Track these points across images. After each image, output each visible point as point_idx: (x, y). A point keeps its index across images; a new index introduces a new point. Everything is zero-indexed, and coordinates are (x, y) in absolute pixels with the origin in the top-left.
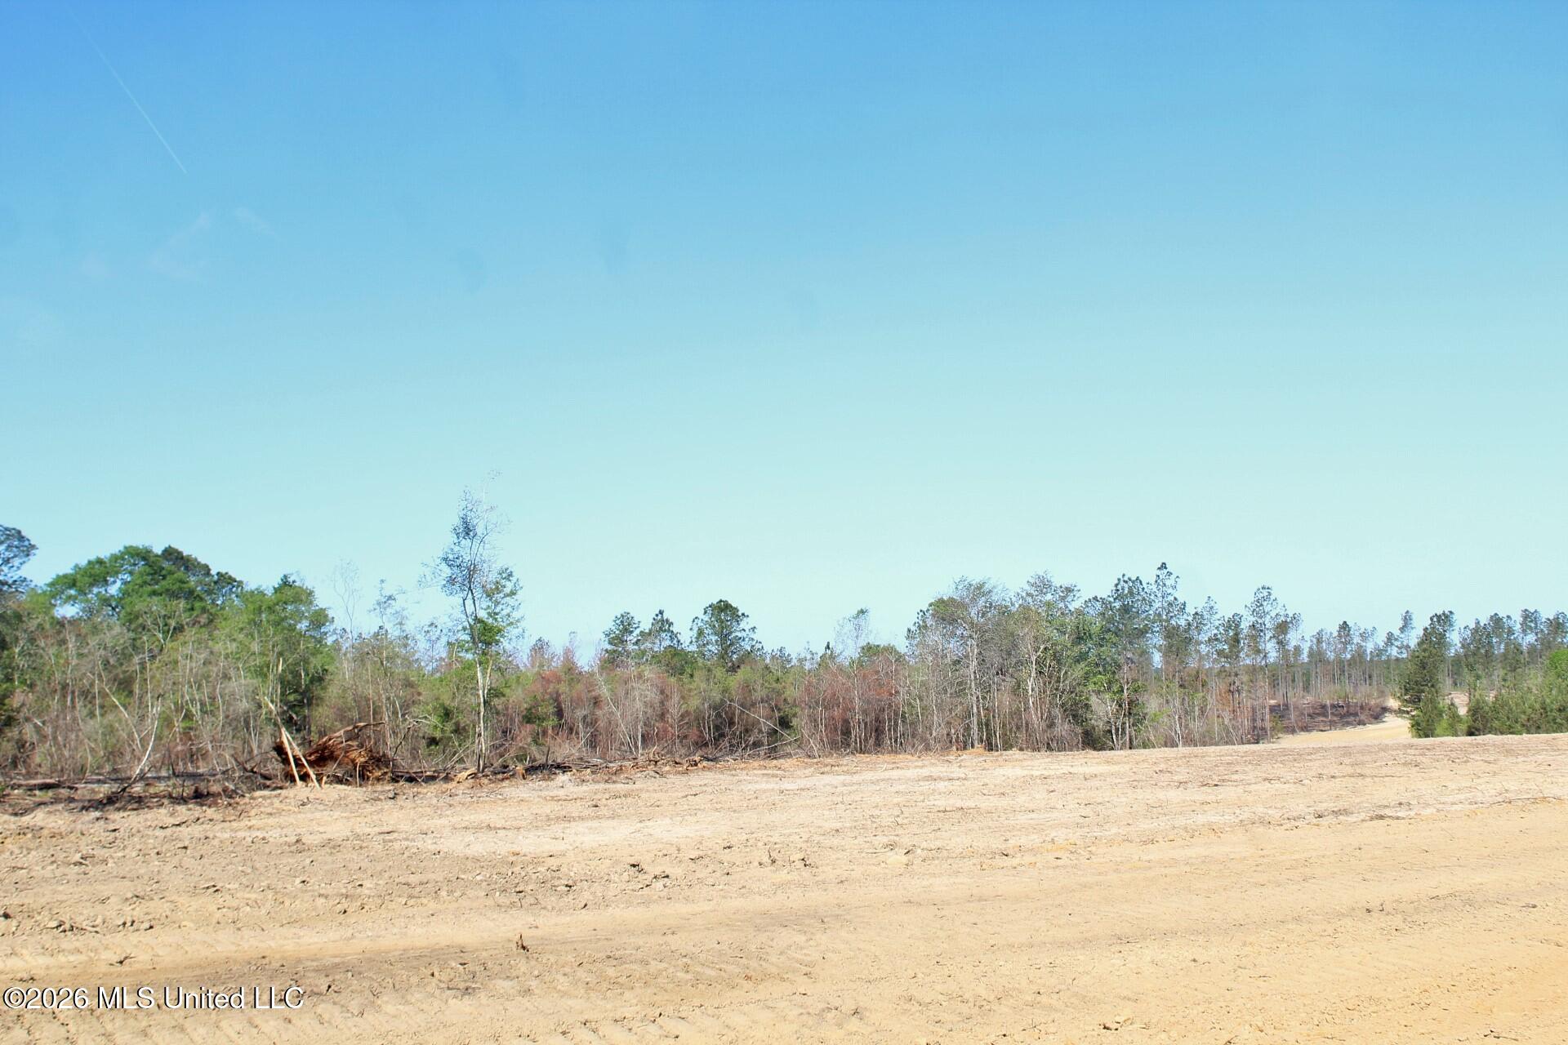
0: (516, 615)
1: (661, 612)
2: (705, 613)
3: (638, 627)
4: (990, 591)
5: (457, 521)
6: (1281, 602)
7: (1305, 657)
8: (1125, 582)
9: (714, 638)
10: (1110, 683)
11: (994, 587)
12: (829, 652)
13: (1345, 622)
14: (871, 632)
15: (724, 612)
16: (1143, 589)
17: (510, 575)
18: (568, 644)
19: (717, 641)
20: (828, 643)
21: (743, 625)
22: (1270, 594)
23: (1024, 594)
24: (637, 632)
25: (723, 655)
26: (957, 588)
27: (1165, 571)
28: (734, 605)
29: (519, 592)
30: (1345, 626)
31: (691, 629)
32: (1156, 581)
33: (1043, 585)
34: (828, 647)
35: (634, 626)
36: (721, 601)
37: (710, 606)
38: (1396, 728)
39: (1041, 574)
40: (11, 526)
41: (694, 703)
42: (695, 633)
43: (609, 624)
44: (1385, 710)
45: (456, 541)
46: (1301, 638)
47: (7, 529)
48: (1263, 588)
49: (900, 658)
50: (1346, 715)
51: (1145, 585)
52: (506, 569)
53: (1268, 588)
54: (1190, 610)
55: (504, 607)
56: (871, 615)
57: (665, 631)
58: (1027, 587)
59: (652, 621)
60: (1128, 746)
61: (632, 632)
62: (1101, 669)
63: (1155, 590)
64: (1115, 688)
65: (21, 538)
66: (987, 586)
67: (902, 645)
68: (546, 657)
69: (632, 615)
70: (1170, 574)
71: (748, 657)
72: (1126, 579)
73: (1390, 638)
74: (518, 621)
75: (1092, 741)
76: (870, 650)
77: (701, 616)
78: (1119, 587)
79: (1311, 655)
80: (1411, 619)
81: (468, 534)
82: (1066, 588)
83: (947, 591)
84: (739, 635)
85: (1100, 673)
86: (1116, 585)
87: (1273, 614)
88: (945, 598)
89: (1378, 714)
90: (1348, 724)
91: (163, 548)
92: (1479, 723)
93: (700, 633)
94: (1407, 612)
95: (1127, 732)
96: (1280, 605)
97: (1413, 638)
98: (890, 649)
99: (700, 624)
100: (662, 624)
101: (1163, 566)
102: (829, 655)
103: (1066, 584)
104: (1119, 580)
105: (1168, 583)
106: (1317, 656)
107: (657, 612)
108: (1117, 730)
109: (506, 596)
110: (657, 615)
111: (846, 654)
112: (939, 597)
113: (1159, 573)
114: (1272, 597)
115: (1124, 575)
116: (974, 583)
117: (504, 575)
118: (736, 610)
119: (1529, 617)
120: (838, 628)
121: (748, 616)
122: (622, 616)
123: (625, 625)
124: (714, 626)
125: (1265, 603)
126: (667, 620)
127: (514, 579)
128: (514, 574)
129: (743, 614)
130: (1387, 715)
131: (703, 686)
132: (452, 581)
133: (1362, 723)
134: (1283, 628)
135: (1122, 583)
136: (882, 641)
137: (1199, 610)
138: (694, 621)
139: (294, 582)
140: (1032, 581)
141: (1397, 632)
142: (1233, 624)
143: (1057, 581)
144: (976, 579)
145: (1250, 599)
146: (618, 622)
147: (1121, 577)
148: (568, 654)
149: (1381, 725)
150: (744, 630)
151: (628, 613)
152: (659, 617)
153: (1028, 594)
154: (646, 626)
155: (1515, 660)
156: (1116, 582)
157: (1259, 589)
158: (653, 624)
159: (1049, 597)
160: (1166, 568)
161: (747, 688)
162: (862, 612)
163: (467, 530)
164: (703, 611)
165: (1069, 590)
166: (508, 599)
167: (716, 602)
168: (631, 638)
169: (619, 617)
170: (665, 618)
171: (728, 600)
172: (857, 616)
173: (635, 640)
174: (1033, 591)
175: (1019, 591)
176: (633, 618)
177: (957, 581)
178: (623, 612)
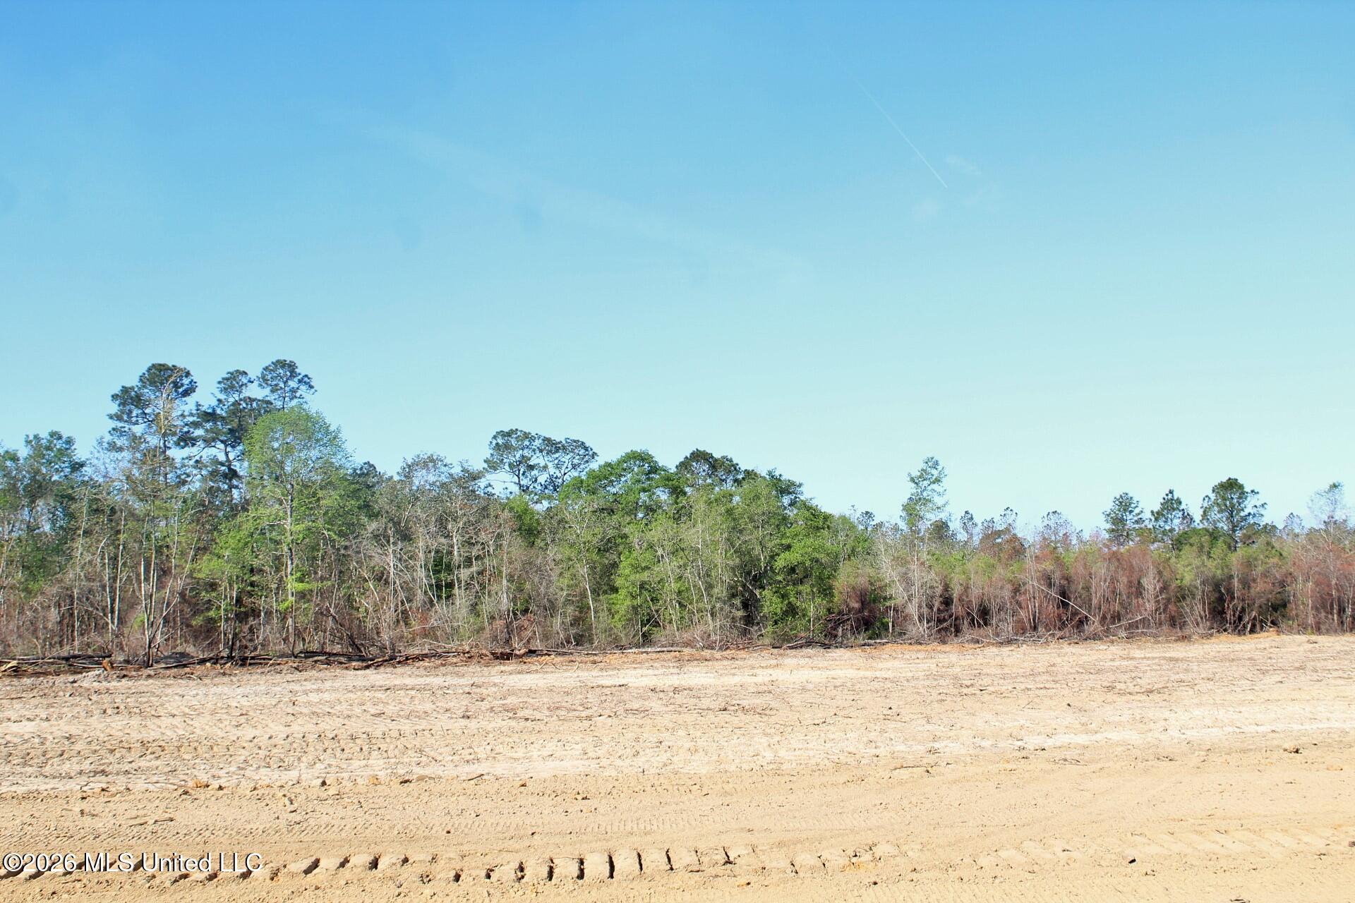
1: (1171, 492)
2: (1213, 491)
3: (1137, 507)
9: (1224, 515)
15: (1231, 490)
17: (937, 463)
19: (1226, 518)
21: (1252, 501)
25: (1229, 533)
28: (1243, 483)
31: (1201, 507)
35: (1133, 506)
36: (1230, 479)
37: (1219, 484)
40: (576, 439)
42: (1204, 511)
43: (1109, 505)
47: (575, 441)
52: (932, 458)
57: (1174, 510)
59: (1161, 500)
65: (586, 448)
69: (1130, 495)
77: (1210, 494)
84: (1250, 511)
91: (691, 452)
93: (1207, 510)
99: (1209, 502)
100: (1171, 504)
107: (1168, 492)
110: (1167, 495)
118: (1244, 487)
120: (1310, 502)
121: (1258, 493)
122: (1121, 496)
123: (1125, 504)
124: (1220, 504)
126: (1178, 499)
127: (940, 468)
128: (940, 463)
129: (1252, 491)
138: (1205, 499)
139: (780, 475)
150: (1256, 506)
151: (1127, 494)
161: (1249, 564)
162: (1335, 486)
164: (1211, 488)
166: (935, 486)
167: (1224, 481)
168: (1131, 517)
169: (1118, 497)
170: (1175, 498)
171: (1236, 477)
172: (1330, 490)
173: (1136, 518)
176: (1131, 498)
178: (1121, 493)
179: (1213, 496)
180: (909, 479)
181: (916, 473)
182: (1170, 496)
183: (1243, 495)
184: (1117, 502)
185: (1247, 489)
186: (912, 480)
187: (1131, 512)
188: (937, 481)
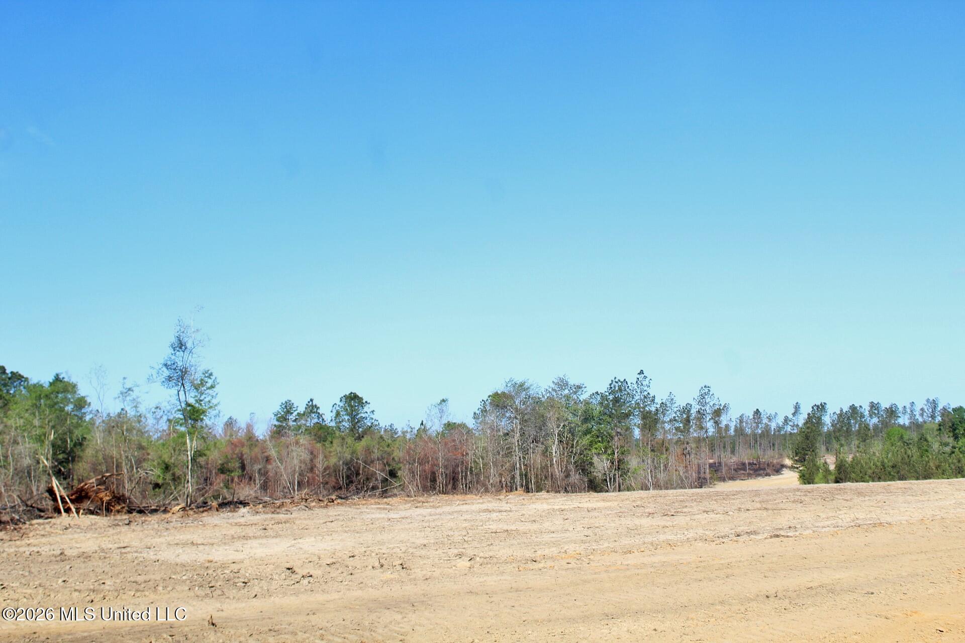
0: (214, 401)
1: (312, 400)
2: (341, 401)
3: (296, 410)
4: (528, 388)
5: (173, 339)
6: (716, 396)
7: (732, 432)
8: (616, 382)
9: (347, 418)
10: (606, 448)
11: (531, 385)
12: (423, 427)
13: (757, 410)
14: (450, 414)
15: (353, 401)
16: (628, 387)
17: (211, 374)
18: (249, 421)
19: (348, 420)
20: (422, 421)
21: (366, 409)
22: (709, 390)
23: (550, 390)
24: (295, 413)
25: (353, 429)
26: (507, 386)
27: (643, 376)
28: (360, 396)
29: (217, 386)
30: (757, 412)
31: (332, 411)
32: (637, 382)
33: (562, 384)
34: (422, 424)
35: (294, 409)
36: (352, 393)
37: (344, 396)
38: (790, 478)
39: (562, 377)
41: (333, 460)
42: (334, 414)
43: (277, 408)
44: (783, 466)
45: (173, 352)
46: (729, 419)
48: (705, 387)
49: (469, 431)
50: (758, 469)
51: (629, 385)
52: (208, 371)
53: (708, 387)
54: (658, 400)
55: (206, 396)
56: (450, 403)
57: (314, 412)
58: (553, 386)
59: (305, 406)
60: (617, 490)
61: (292, 413)
62: (600, 439)
63: (636, 387)
64: (609, 452)
66: (526, 384)
67: (471, 423)
68: (235, 429)
69: (292, 402)
70: (645, 377)
71: (369, 430)
72: (617, 380)
73: (786, 420)
74: (216, 405)
75: (594, 486)
76: (450, 426)
77: (338, 403)
78: (612, 386)
79: (736, 430)
80: (799, 408)
81: (181, 348)
82: (577, 386)
83: (500, 388)
84: (363, 415)
85: (599, 442)
86: (610, 385)
87: (711, 404)
88: (499, 392)
89: (778, 469)
90: (760, 475)
92: (842, 475)
93: (338, 414)
94: (797, 403)
95: (617, 481)
96: (716, 398)
97: (801, 420)
98: (463, 426)
99: (338, 408)
100: (312, 408)
101: (641, 372)
102: (423, 429)
103: (577, 383)
104: (612, 381)
105: (644, 383)
106: (740, 431)
107: (309, 400)
108: (610, 479)
109: (208, 388)
110: (309, 402)
111: (434, 428)
112: (495, 391)
113: (638, 376)
114: (711, 393)
115: (615, 378)
116: (518, 382)
117: (207, 375)
118: (362, 399)
119: (874, 406)
120: (428, 412)
121: (369, 403)
122: (286, 402)
123: (288, 408)
124: (347, 409)
125: (706, 397)
126: (316, 406)
127: (213, 378)
129: (366, 402)
130: (784, 469)
131: (339, 449)
132: (170, 378)
133: (768, 475)
134: (718, 413)
135: (614, 383)
136: (457, 420)
137: (664, 401)
138: (333, 406)
140: (556, 381)
141: (790, 416)
142: (686, 410)
143: (572, 382)
144: (519, 379)
145: (696, 394)
146: (283, 406)
147: (613, 379)
148: (249, 427)
149: (780, 476)
150: (367, 412)
151: (290, 401)
152: (311, 403)
153: (553, 390)
154: (301, 409)
155: (865, 434)
156: (611, 382)
157: (702, 388)
158: (306, 408)
159: (566, 392)
160: (643, 373)
161: (368, 451)
162: (446, 401)
163: (180, 345)
164: (339, 400)
165: (579, 387)
166: (209, 391)
167: (348, 394)
169: (284, 403)
170: (314, 404)
171: (356, 392)
172: (441, 403)
173: (295, 418)
174: (556, 388)
175: (547, 388)
176: (293, 404)
177: (507, 381)
178: (286, 400)
179: (341, 404)
183: (360, 405)
185: (364, 401)
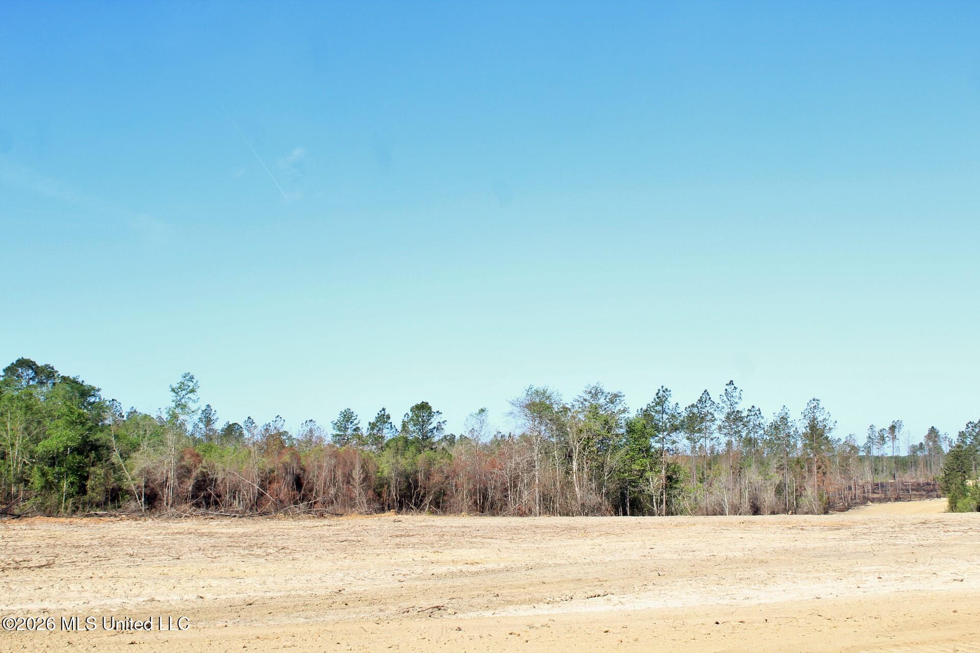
1: (384, 410)
2: (411, 410)
3: (356, 419)
4: (552, 396)
6: (826, 411)
9: (418, 428)
15: (423, 410)
20: (510, 433)
21: (437, 419)
22: (818, 404)
23: (581, 399)
25: (425, 440)
28: (431, 405)
31: (401, 422)
33: (595, 392)
37: (415, 406)
39: (594, 384)
43: (336, 417)
53: (817, 400)
56: (489, 412)
57: (385, 422)
58: (584, 395)
59: (376, 415)
64: (656, 469)
66: (548, 391)
69: (352, 411)
72: (664, 389)
78: (659, 395)
86: (657, 394)
91: (17, 359)
99: (407, 418)
100: (383, 418)
101: (730, 383)
103: (615, 391)
104: (659, 390)
105: (734, 394)
107: (380, 409)
110: (381, 412)
113: (727, 387)
114: (821, 406)
116: (538, 390)
118: (432, 408)
121: (441, 413)
122: (345, 411)
123: (347, 416)
124: (414, 420)
125: (815, 411)
126: (388, 415)
127: (194, 381)
129: (437, 411)
135: (661, 392)
138: (405, 416)
139: (83, 381)
140: (586, 390)
143: (606, 390)
147: (660, 388)
150: (439, 423)
151: (349, 410)
153: (585, 400)
154: (371, 418)
156: (657, 391)
157: (811, 401)
160: (733, 384)
162: (482, 411)
165: (616, 396)
166: (190, 395)
167: (419, 403)
168: (351, 426)
169: (343, 411)
170: (386, 414)
171: (427, 402)
172: (480, 413)
173: (355, 427)
174: (588, 397)
175: (577, 398)
176: (353, 412)
177: (527, 389)
178: (346, 409)
179: (410, 414)
180: (170, 389)
181: (175, 385)
182: (383, 413)
183: (430, 415)
184: (342, 415)
185: (434, 410)
186: (173, 390)
187: (352, 422)
188: (192, 391)
